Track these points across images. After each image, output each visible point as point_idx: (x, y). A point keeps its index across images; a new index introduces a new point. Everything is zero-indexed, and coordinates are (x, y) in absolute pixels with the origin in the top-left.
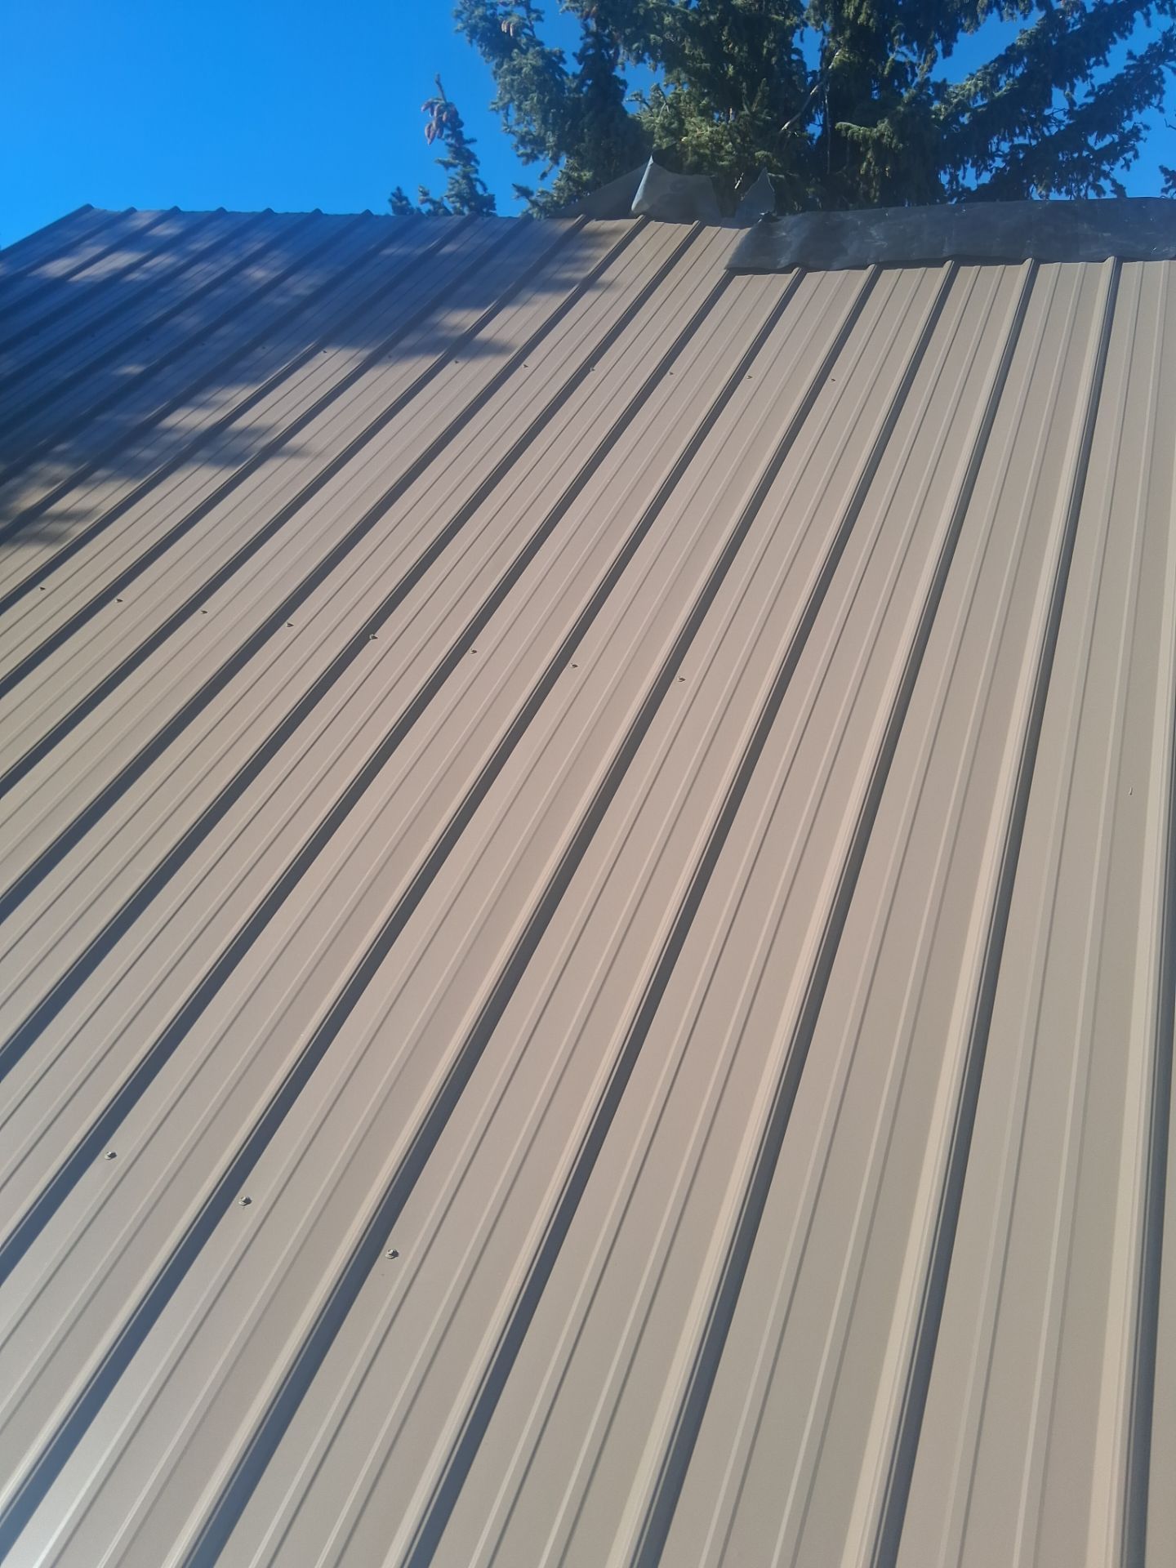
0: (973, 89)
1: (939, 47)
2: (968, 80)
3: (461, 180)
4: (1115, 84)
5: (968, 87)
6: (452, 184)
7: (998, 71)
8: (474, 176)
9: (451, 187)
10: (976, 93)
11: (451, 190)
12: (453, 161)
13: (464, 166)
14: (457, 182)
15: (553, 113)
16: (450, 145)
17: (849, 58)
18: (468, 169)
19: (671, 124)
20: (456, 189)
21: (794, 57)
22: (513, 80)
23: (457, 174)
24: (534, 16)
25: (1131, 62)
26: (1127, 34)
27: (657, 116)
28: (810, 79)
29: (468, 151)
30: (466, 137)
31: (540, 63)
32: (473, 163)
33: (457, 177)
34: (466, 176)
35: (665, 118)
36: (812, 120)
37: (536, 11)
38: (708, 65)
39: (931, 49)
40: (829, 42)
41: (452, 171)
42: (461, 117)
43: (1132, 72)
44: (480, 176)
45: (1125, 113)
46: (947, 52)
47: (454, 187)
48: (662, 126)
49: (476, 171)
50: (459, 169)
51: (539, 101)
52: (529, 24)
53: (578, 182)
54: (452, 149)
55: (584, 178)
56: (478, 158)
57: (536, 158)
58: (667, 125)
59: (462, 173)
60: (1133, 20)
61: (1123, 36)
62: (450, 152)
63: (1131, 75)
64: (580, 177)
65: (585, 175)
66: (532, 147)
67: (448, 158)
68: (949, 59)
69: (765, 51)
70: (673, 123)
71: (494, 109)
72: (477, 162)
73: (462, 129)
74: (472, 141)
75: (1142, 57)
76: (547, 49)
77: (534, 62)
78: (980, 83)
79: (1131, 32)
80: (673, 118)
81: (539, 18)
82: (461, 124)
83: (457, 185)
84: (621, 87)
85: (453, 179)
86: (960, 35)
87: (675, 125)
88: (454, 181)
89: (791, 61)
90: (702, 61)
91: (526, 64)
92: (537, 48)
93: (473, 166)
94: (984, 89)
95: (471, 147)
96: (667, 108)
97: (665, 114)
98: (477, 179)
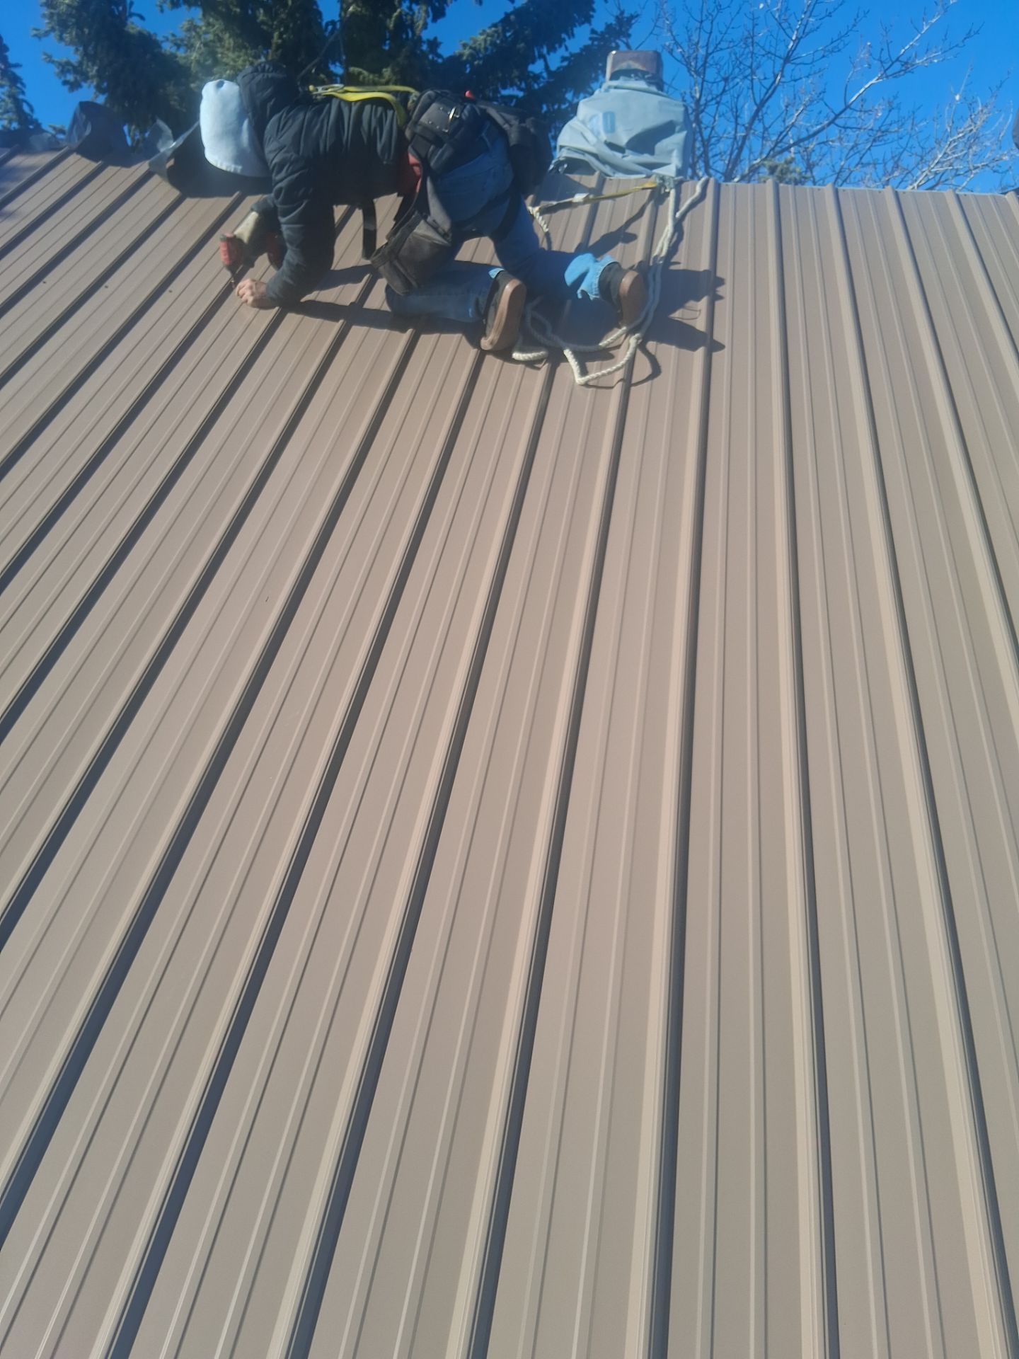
3: (7, 99)
4: (584, 53)
8: (21, 97)
13: (11, 87)
14: (4, 101)
17: (361, 12)
18: (14, 90)
19: (206, 60)
20: (2, 108)
23: (3, 93)
25: (595, 36)
27: (193, 54)
29: (14, 74)
30: (12, 60)
32: (19, 85)
33: (3, 97)
34: (13, 97)
35: (201, 54)
38: (238, 10)
43: (596, 43)
44: (27, 98)
45: (593, 75)
48: (198, 62)
49: (23, 93)
50: (6, 89)
51: (77, 34)
56: (24, 81)
57: (79, 86)
58: (202, 61)
59: (8, 93)
63: (596, 46)
66: (72, 75)
71: (35, 35)
72: (24, 85)
73: (7, 54)
74: (17, 66)
75: (602, 32)
80: (208, 55)
82: (6, 49)
83: (3, 104)
93: (18, 88)
95: (18, 71)
96: (202, 46)
97: (200, 52)
98: (25, 101)
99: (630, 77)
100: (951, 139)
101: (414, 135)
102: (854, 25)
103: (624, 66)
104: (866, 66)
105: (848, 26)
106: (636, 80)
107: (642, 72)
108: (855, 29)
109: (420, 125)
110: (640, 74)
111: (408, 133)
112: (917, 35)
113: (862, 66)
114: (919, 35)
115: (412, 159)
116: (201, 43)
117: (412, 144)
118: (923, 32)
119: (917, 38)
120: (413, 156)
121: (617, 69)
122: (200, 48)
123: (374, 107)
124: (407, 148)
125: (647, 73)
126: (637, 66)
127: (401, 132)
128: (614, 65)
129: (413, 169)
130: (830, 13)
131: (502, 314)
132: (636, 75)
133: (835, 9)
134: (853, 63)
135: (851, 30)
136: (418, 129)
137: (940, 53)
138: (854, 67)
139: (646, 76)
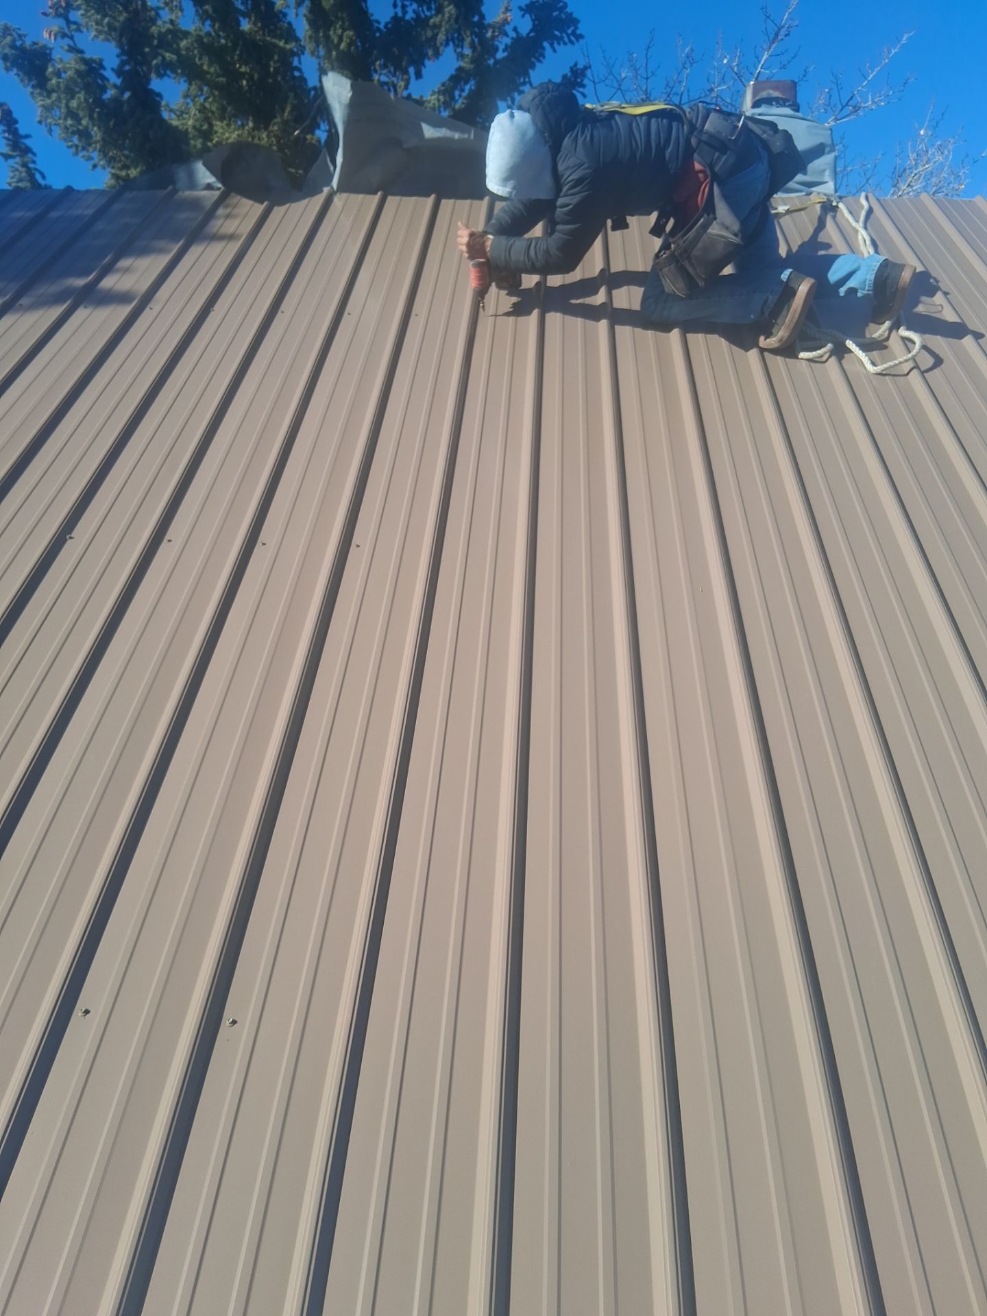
0: (436, 103)
1: (412, 70)
2: (432, 95)
3: (20, 169)
5: (433, 102)
6: (13, 171)
7: (454, 88)
8: (31, 165)
9: (11, 174)
10: (439, 107)
11: (12, 178)
12: (11, 153)
13: (22, 157)
14: (17, 170)
15: (98, 112)
16: (7, 139)
18: (26, 159)
20: (17, 177)
21: (297, 74)
22: (59, 83)
23: (16, 163)
24: (73, 27)
26: (541, 58)
27: (189, 120)
28: (313, 93)
29: (24, 145)
30: (22, 132)
31: (83, 67)
32: (30, 155)
33: (17, 166)
34: (24, 165)
35: (196, 121)
36: (318, 127)
37: (75, 23)
38: (224, 80)
39: (406, 72)
40: (324, 64)
41: (11, 162)
42: (15, 115)
44: (39, 166)
46: (419, 75)
47: (15, 175)
48: (195, 127)
49: (34, 162)
50: (18, 159)
51: (85, 100)
52: (69, 33)
53: (127, 180)
54: (9, 142)
55: (132, 176)
56: (34, 150)
57: (85, 150)
58: (198, 127)
59: (20, 162)
60: (544, 48)
61: (540, 61)
62: (8, 145)
64: (128, 175)
65: (132, 173)
67: (6, 150)
68: (420, 81)
69: (272, 69)
70: (203, 126)
72: (34, 154)
73: (17, 126)
74: (27, 136)
76: (87, 56)
77: (77, 67)
78: (442, 98)
79: (544, 57)
80: (203, 121)
81: (79, 30)
82: (16, 122)
83: (17, 173)
84: (158, 99)
85: (12, 167)
86: (427, 62)
87: (205, 127)
88: (13, 169)
89: (294, 77)
90: (218, 76)
91: (71, 68)
92: (79, 55)
93: (30, 158)
94: (445, 103)
95: (28, 142)
96: (197, 112)
97: (196, 118)
98: (36, 169)
99: (772, 105)
100: (916, 172)
101: (700, 141)
102: (804, 76)
103: (764, 94)
104: (823, 110)
105: (799, 77)
106: (778, 107)
107: (782, 99)
108: (804, 79)
109: (705, 133)
110: (781, 102)
111: (694, 141)
112: (864, 82)
113: (819, 111)
114: (866, 82)
115: (698, 166)
116: (196, 110)
117: (697, 151)
118: (869, 79)
119: (864, 84)
120: (698, 163)
121: (757, 98)
122: (195, 115)
123: (659, 120)
124: (692, 155)
125: (789, 100)
126: (776, 94)
127: (688, 140)
128: (754, 95)
129: (697, 176)
130: (784, 65)
131: (795, 311)
132: (778, 103)
133: (789, 62)
134: (810, 109)
135: (802, 80)
136: (704, 137)
137: (883, 97)
138: (812, 112)
139: (787, 104)
